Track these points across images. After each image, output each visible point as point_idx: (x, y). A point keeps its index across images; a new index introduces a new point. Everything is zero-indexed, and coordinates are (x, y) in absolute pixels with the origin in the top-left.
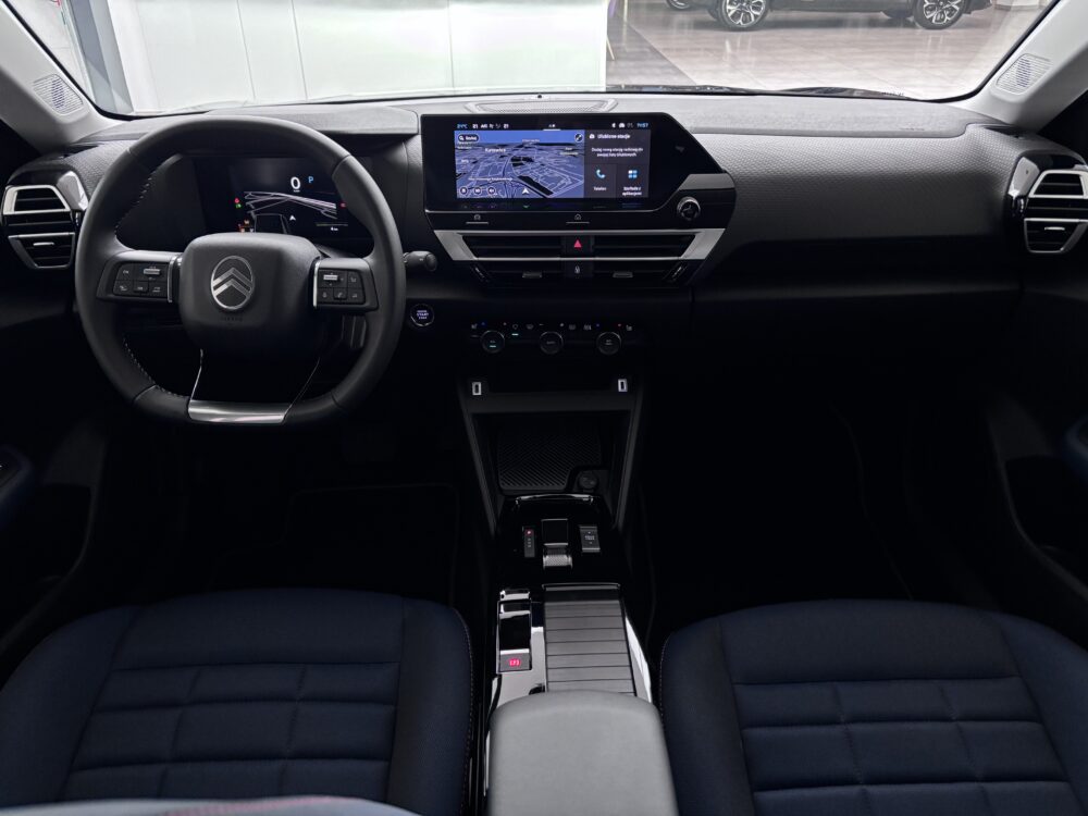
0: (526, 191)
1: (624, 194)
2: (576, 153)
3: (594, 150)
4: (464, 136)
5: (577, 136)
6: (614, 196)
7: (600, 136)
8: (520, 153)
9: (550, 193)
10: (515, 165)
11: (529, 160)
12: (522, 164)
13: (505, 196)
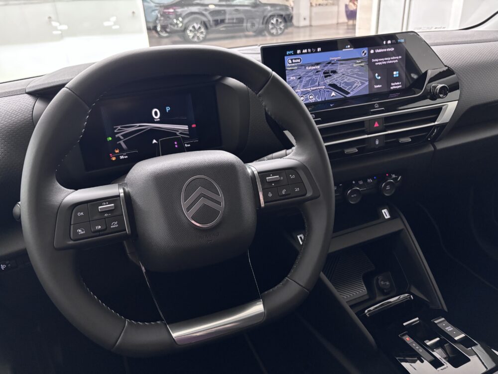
0: (333, 94)
1: (392, 88)
2: (363, 64)
3: (373, 60)
4: (292, 60)
5: (363, 52)
6: (386, 90)
7: (377, 51)
8: (329, 68)
9: (348, 93)
10: (326, 77)
11: (334, 72)
12: (330, 76)
13: (320, 100)
